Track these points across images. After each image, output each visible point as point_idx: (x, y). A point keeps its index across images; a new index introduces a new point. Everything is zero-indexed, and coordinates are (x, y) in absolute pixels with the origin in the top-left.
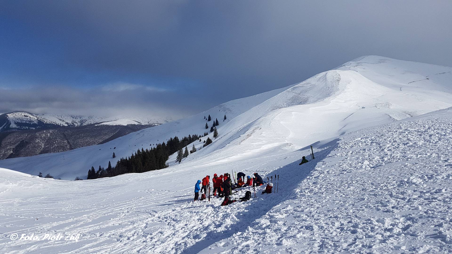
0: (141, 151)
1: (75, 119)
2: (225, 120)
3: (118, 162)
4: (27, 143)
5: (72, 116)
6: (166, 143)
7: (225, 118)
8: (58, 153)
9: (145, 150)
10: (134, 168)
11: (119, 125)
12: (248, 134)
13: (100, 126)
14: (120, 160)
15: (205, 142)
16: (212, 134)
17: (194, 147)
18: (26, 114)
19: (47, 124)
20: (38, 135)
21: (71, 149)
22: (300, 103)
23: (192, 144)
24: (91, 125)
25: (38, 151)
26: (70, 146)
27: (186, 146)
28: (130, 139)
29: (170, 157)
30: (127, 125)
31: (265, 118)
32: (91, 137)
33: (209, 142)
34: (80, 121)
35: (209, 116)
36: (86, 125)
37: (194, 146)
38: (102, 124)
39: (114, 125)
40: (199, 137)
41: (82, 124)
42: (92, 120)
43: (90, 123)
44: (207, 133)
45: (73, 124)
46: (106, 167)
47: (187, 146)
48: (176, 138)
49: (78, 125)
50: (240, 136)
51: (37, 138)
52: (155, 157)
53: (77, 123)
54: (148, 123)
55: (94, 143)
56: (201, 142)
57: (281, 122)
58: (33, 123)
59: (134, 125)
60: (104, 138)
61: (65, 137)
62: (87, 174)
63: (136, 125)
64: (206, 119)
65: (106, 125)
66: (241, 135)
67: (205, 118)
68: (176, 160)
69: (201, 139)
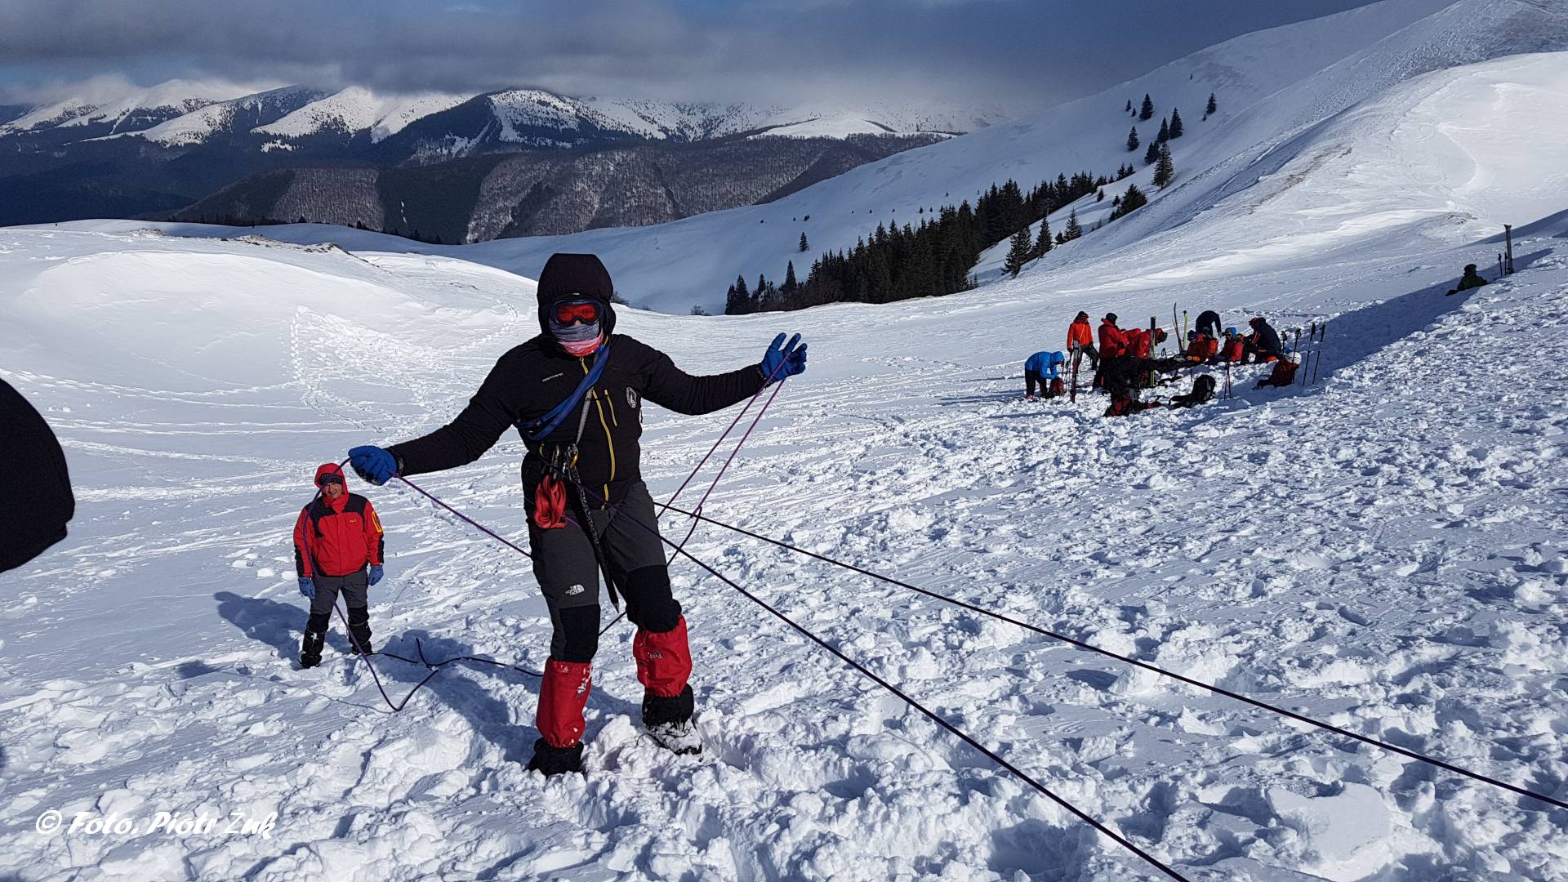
0: (888, 231)
1: (689, 114)
2: (1210, 117)
3: (816, 265)
4: (551, 192)
5: (677, 106)
6: (974, 205)
7: (1212, 108)
8: (639, 229)
9: (900, 227)
10: (863, 288)
11: (821, 138)
13: (763, 140)
14: (820, 261)
15: (1117, 201)
16: (1151, 171)
17: (1073, 222)
18: (545, 97)
19: (604, 131)
20: (581, 166)
21: (678, 216)
23: (1066, 210)
24: (736, 136)
25: (584, 220)
26: (675, 205)
27: (1044, 216)
28: (856, 188)
29: (983, 255)
30: (848, 138)
32: (735, 180)
33: (1134, 201)
34: (701, 122)
35: (1147, 97)
36: (721, 136)
37: (1073, 216)
38: (770, 133)
39: (806, 138)
40: (1098, 184)
41: (708, 133)
42: (738, 120)
43: (732, 129)
44: (1131, 169)
45: (681, 131)
46: (779, 280)
47: (1049, 218)
48: (1011, 188)
49: (698, 135)
51: (577, 176)
52: (934, 253)
53: (692, 129)
54: (918, 131)
55: (746, 200)
56: (1102, 202)
58: (565, 126)
59: (871, 137)
60: (774, 182)
61: (659, 176)
62: (724, 299)
63: (876, 138)
64: (1131, 111)
65: (781, 136)
67: (1129, 108)
68: (1004, 267)
69: (1105, 193)
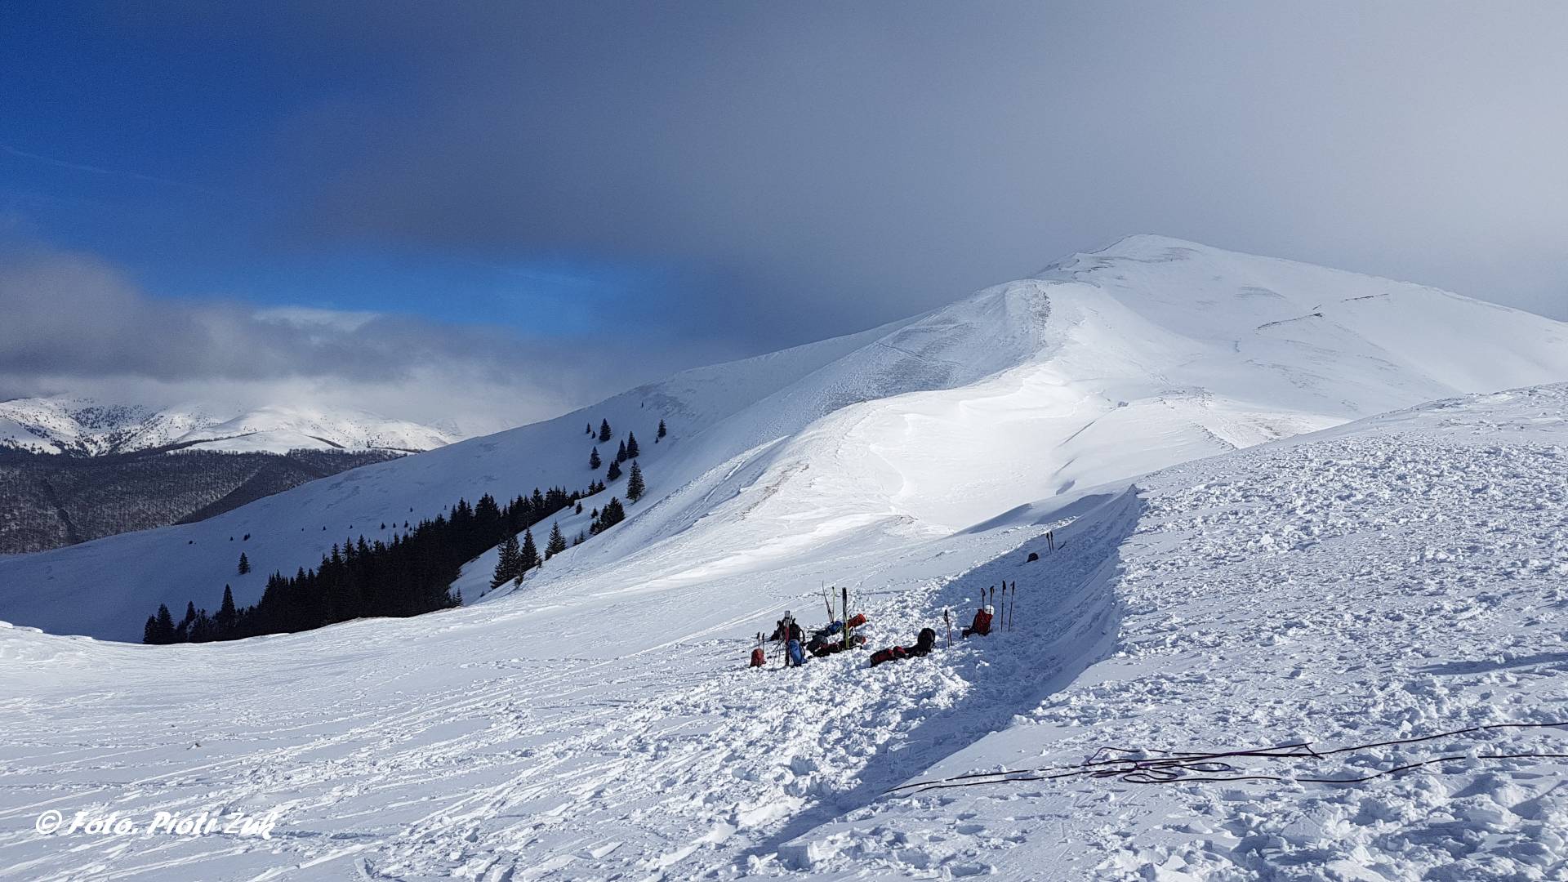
1: (92, 427)
2: (662, 440)
5: (77, 419)
6: (447, 518)
7: (662, 432)
8: (19, 556)
11: (258, 453)
12: (766, 485)
13: (186, 455)
15: (595, 513)
16: (622, 486)
17: (557, 534)
21: (73, 539)
22: (924, 386)
23: (547, 522)
24: (151, 451)
26: (69, 530)
27: (526, 527)
28: (305, 504)
29: (465, 569)
30: (289, 454)
31: (817, 434)
32: (152, 498)
33: (613, 515)
34: (108, 436)
35: (605, 422)
36: (132, 450)
37: (556, 528)
38: (195, 448)
39: (239, 453)
40: (573, 498)
41: (116, 447)
42: (154, 434)
43: (148, 443)
44: (601, 484)
45: (82, 446)
46: (214, 607)
48: (487, 504)
49: (103, 450)
50: (739, 493)
53: (96, 443)
54: (369, 447)
55: (164, 519)
56: (580, 514)
57: (873, 447)
59: (317, 453)
60: (200, 499)
61: (51, 495)
63: (323, 454)
64: (591, 434)
65: (209, 451)
66: (741, 490)
67: (588, 431)
68: (494, 580)
69: (583, 506)
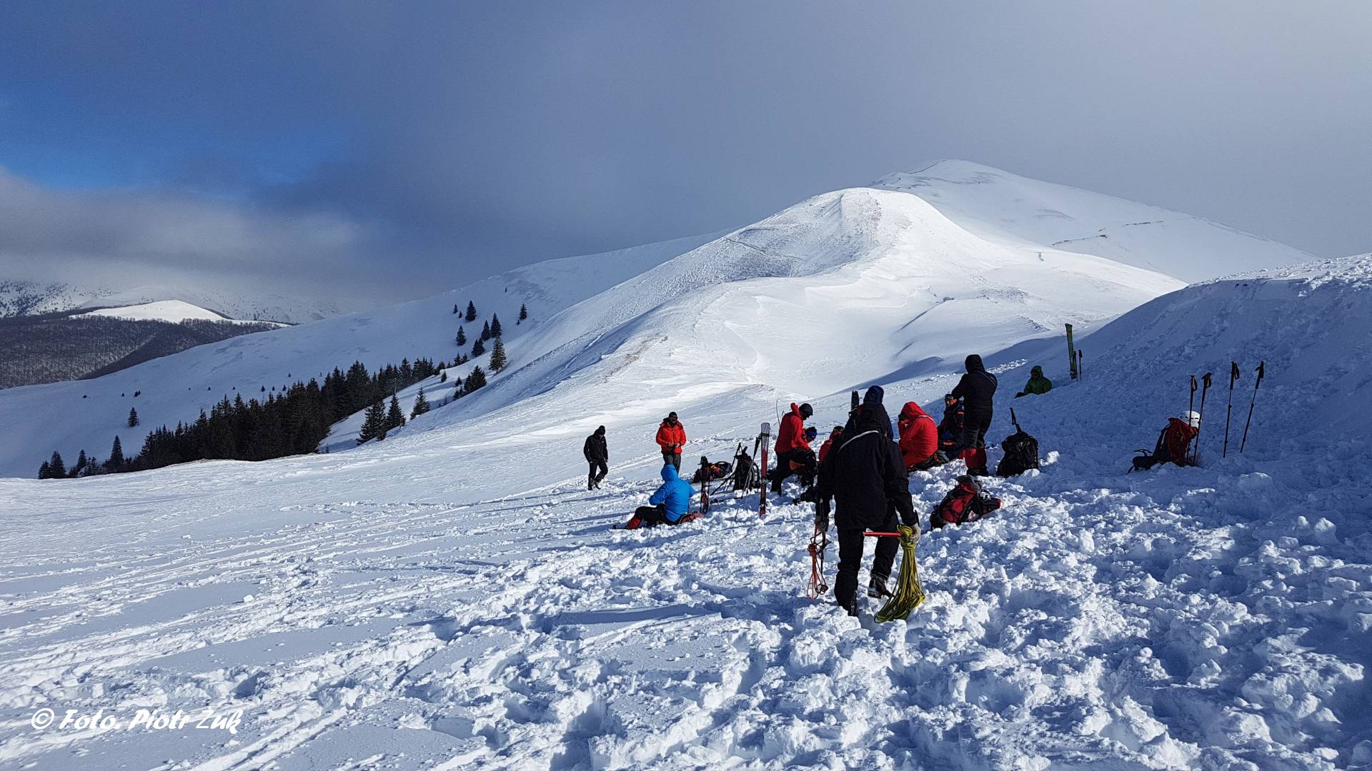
2: (522, 322)
3: (150, 439)
7: (523, 315)
11: (154, 321)
12: (627, 352)
13: (87, 320)
14: (154, 434)
15: (459, 382)
16: (485, 359)
17: (421, 399)
23: (415, 388)
24: (55, 315)
33: (476, 382)
34: (16, 299)
35: (471, 304)
38: (96, 313)
39: (136, 320)
40: (439, 368)
42: (59, 300)
43: (53, 308)
44: (465, 357)
47: (398, 395)
48: (357, 370)
50: (600, 359)
53: (4, 306)
54: (255, 320)
55: (65, 376)
57: (728, 324)
63: (213, 324)
64: (458, 313)
65: (108, 317)
66: (603, 357)
67: (456, 311)
69: (447, 375)
